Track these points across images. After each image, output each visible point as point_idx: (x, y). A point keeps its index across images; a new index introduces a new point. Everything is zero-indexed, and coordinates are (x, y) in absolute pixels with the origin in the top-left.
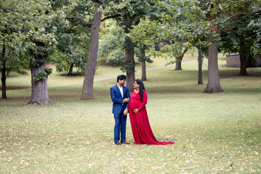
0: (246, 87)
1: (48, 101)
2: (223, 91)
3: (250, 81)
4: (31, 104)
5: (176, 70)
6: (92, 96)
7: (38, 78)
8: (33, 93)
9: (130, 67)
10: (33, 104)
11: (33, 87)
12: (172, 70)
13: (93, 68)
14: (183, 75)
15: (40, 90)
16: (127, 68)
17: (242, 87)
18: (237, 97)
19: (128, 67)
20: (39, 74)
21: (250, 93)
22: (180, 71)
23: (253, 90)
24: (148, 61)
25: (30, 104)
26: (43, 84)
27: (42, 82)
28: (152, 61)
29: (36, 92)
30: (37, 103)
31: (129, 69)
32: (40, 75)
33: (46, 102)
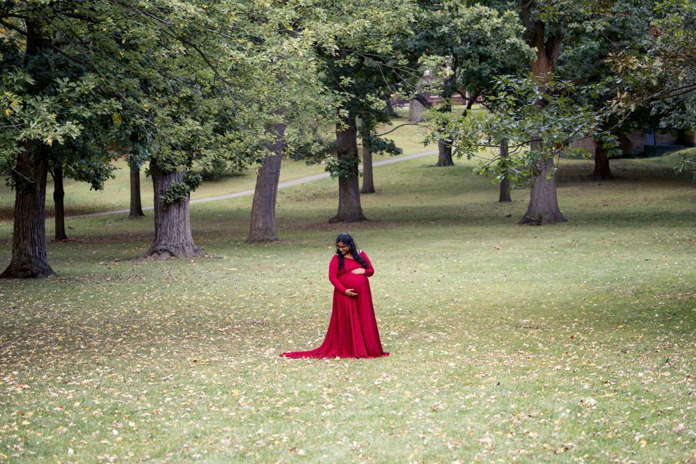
0: (613, 208)
1: (193, 247)
2: (566, 221)
3: (621, 193)
4: (155, 255)
5: (439, 164)
6: (273, 235)
7: (171, 198)
8: (159, 230)
9: (348, 164)
10: (159, 254)
11: (159, 217)
12: (431, 166)
13: (276, 170)
14: (457, 177)
15: (175, 225)
16: (342, 166)
17: (605, 209)
18: (602, 234)
19: (344, 164)
20: (173, 188)
21: (629, 226)
22: (451, 167)
23: (632, 216)
24: (388, 151)
25: (152, 254)
26: (182, 212)
27: (179, 207)
28: (400, 149)
29: (166, 228)
30: (169, 252)
31: (346, 170)
32: (174, 191)
33: (189, 250)
